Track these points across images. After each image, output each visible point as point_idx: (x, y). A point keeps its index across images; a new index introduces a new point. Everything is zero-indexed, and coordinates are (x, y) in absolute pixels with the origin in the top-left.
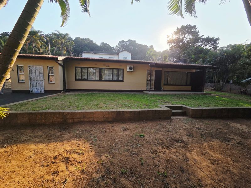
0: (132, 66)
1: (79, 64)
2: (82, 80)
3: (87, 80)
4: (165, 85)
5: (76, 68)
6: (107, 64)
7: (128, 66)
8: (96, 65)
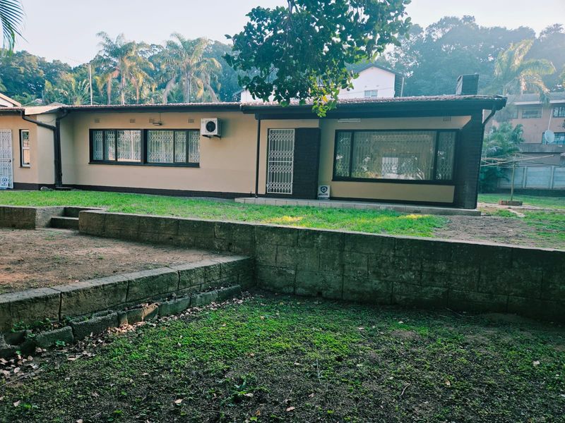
0: (215, 120)
1: (97, 121)
2: (105, 162)
3: (116, 163)
4: (336, 178)
5: (92, 132)
6: (157, 117)
7: (202, 120)
8: (132, 121)
